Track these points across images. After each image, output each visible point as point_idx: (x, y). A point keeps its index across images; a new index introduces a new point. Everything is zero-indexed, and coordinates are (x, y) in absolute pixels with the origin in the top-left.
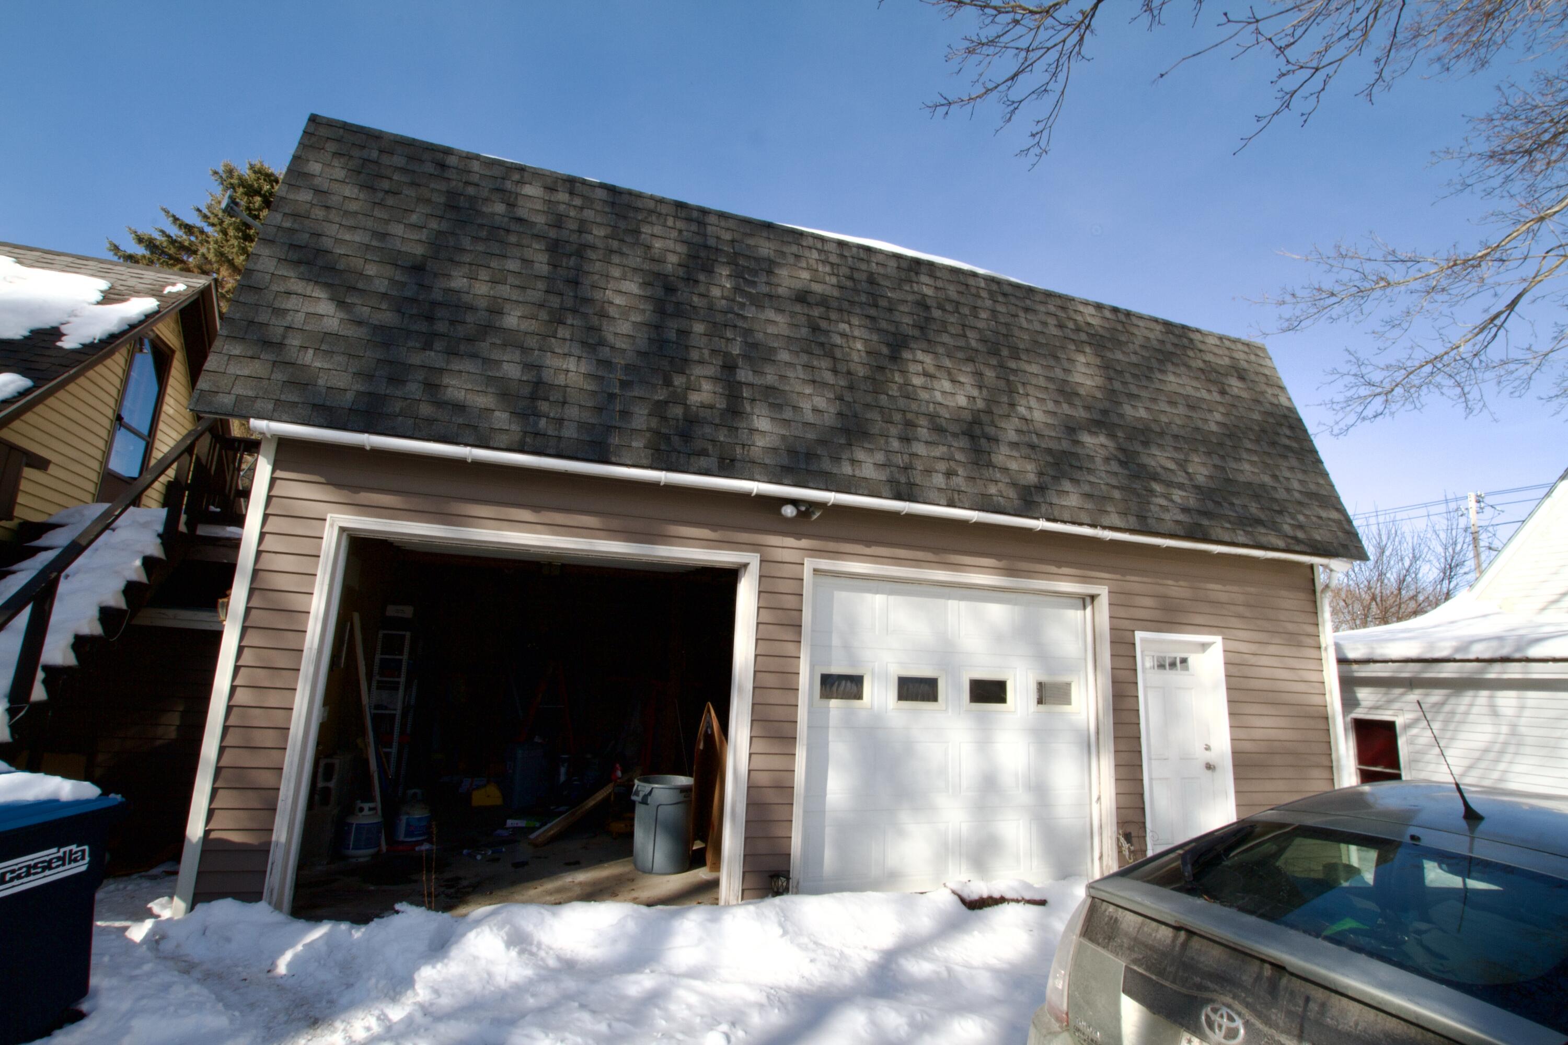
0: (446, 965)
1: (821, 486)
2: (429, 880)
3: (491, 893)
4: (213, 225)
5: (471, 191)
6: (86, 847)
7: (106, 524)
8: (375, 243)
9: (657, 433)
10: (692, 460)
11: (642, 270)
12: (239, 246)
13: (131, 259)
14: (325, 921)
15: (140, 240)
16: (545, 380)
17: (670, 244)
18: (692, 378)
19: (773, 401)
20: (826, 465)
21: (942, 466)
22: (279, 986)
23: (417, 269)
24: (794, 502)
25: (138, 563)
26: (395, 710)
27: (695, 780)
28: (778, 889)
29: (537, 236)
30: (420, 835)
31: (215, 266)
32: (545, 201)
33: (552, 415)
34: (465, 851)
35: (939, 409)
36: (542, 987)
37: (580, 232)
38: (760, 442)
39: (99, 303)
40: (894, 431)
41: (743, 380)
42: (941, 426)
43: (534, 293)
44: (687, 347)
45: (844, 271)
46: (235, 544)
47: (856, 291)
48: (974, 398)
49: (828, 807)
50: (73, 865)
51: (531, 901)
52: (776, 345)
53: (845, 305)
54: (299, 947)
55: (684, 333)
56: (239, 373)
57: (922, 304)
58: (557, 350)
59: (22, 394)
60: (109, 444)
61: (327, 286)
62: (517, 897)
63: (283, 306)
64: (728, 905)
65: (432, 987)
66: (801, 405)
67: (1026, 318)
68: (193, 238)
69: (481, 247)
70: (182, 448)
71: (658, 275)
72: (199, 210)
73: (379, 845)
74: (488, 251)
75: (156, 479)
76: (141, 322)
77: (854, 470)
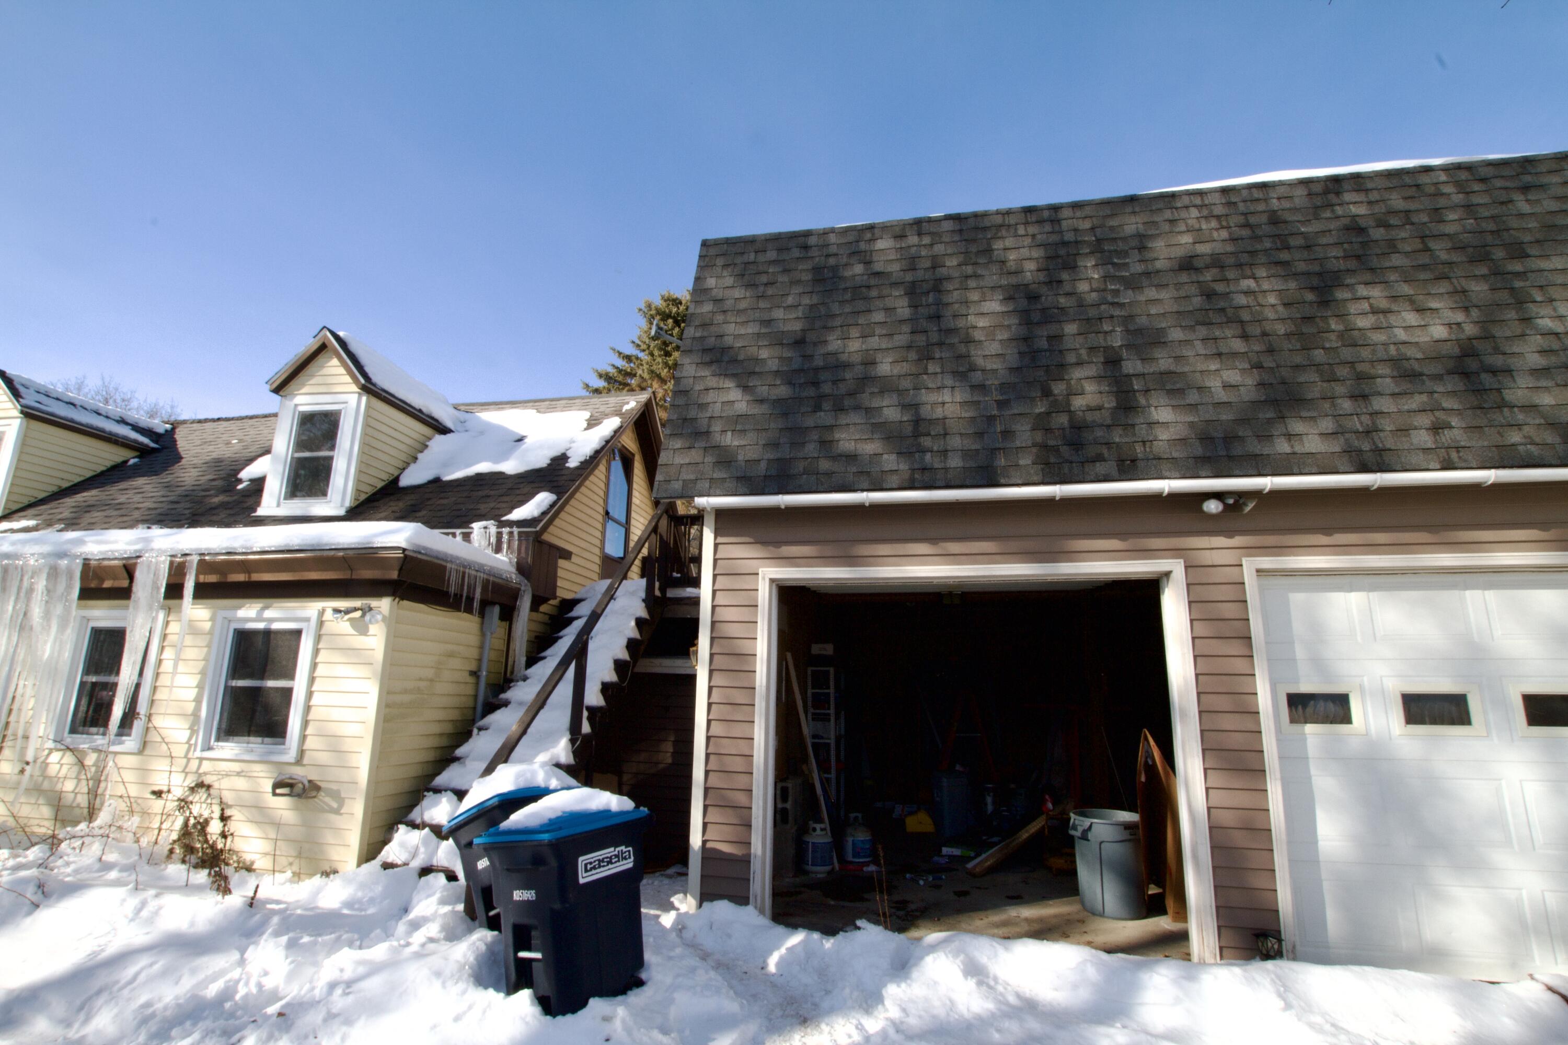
0: (910, 985)
1: (1250, 472)
2: (882, 900)
3: (939, 920)
4: (644, 351)
5: (832, 261)
6: (630, 849)
7: (610, 595)
8: (763, 330)
9: (1044, 447)
10: (1087, 469)
11: (1000, 287)
12: (663, 362)
13: (597, 391)
14: (800, 929)
15: (600, 376)
16: (923, 416)
17: (1025, 252)
18: (1073, 382)
19: (1172, 387)
20: (1255, 447)
21: (1425, 420)
22: (771, 982)
23: (799, 342)
24: (1218, 495)
25: (633, 623)
26: (829, 739)
27: (1141, 817)
28: (1268, 952)
29: (895, 284)
30: (864, 857)
31: (649, 382)
32: (896, 249)
33: (935, 448)
34: (908, 876)
35: (1403, 349)
36: (1005, 1024)
37: (934, 268)
38: (1164, 435)
39: (586, 429)
40: (1340, 389)
41: (1131, 372)
42: (1413, 370)
43: (900, 337)
44: (1061, 351)
45: (1235, 220)
46: (695, 602)
47: (1256, 238)
48: (1458, 324)
49: (1321, 858)
50: (625, 862)
51: (978, 932)
52: (1163, 325)
53: (1245, 258)
54: (783, 950)
55: (1055, 338)
56: (682, 462)
57: (1355, 228)
58: (930, 386)
59: (552, 506)
60: (603, 533)
61: (734, 376)
62: (964, 925)
63: (705, 401)
64: (1203, 963)
65: (900, 1006)
66: (1208, 384)
67: (1527, 200)
68: (632, 365)
69: (848, 309)
70: (650, 528)
71: (1017, 287)
72: (633, 342)
73: (833, 864)
74: (855, 310)
75: (636, 558)
76: (612, 437)
77: (1292, 447)
